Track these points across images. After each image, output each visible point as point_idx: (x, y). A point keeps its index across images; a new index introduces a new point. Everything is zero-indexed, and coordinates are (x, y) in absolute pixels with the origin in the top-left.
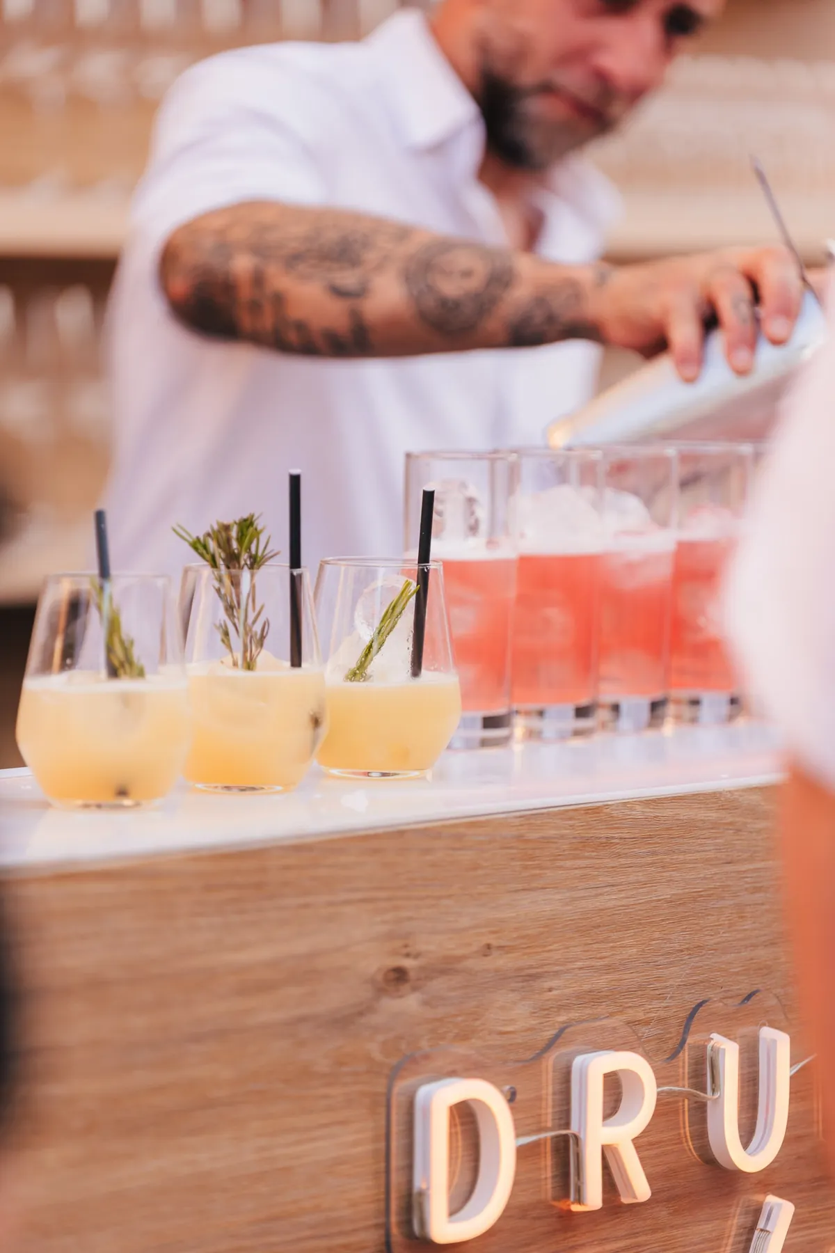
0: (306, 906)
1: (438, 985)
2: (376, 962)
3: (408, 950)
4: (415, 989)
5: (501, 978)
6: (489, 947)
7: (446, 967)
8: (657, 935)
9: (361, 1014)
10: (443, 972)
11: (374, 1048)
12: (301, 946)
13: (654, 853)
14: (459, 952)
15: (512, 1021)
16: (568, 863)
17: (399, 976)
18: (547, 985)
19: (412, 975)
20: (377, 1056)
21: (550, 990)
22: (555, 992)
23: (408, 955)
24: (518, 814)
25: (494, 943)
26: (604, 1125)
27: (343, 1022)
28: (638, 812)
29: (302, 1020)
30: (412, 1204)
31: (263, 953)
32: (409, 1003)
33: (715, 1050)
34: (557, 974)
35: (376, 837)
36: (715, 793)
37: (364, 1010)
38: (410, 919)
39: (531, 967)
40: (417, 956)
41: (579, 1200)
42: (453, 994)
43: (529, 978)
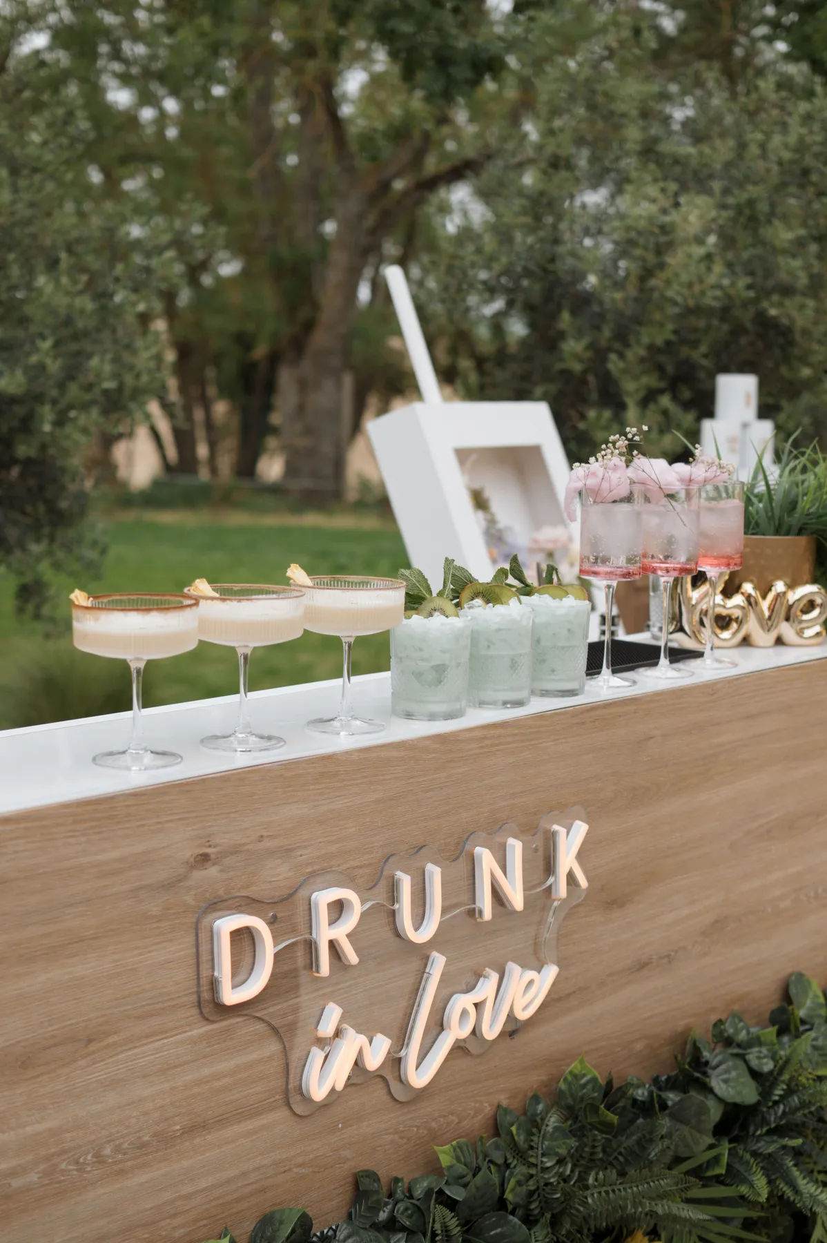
0: (143, 826)
1: (228, 861)
2: (189, 853)
3: (210, 843)
4: (214, 864)
5: (271, 853)
6: (262, 836)
7: (235, 850)
8: (368, 820)
9: (180, 881)
10: (232, 853)
11: (190, 900)
12: (139, 848)
13: (366, 777)
14: (243, 842)
15: (279, 875)
16: (312, 787)
17: (205, 858)
18: (299, 853)
19: (212, 856)
20: (192, 903)
21: (301, 856)
22: (303, 857)
23: (210, 846)
24: (279, 763)
25: (265, 834)
26: (329, 929)
27: (168, 886)
28: (355, 757)
29: (140, 888)
30: (214, 984)
31: (116, 854)
32: (212, 871)
33: (399, 880)
34: (305, 847)
35: (187, 784)
36: (403, 741)
37: (183, 878)
38: (210, 826)
39: (289, 845)
40: (215, 846)
41: (318, 971)
42: (238, 864)
43: (287, 851)
